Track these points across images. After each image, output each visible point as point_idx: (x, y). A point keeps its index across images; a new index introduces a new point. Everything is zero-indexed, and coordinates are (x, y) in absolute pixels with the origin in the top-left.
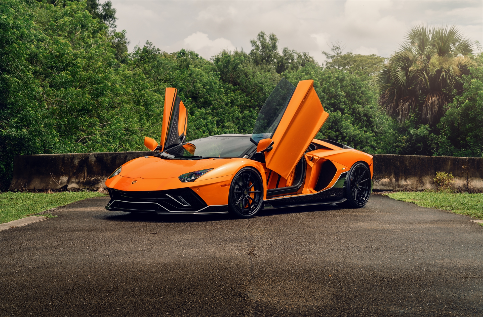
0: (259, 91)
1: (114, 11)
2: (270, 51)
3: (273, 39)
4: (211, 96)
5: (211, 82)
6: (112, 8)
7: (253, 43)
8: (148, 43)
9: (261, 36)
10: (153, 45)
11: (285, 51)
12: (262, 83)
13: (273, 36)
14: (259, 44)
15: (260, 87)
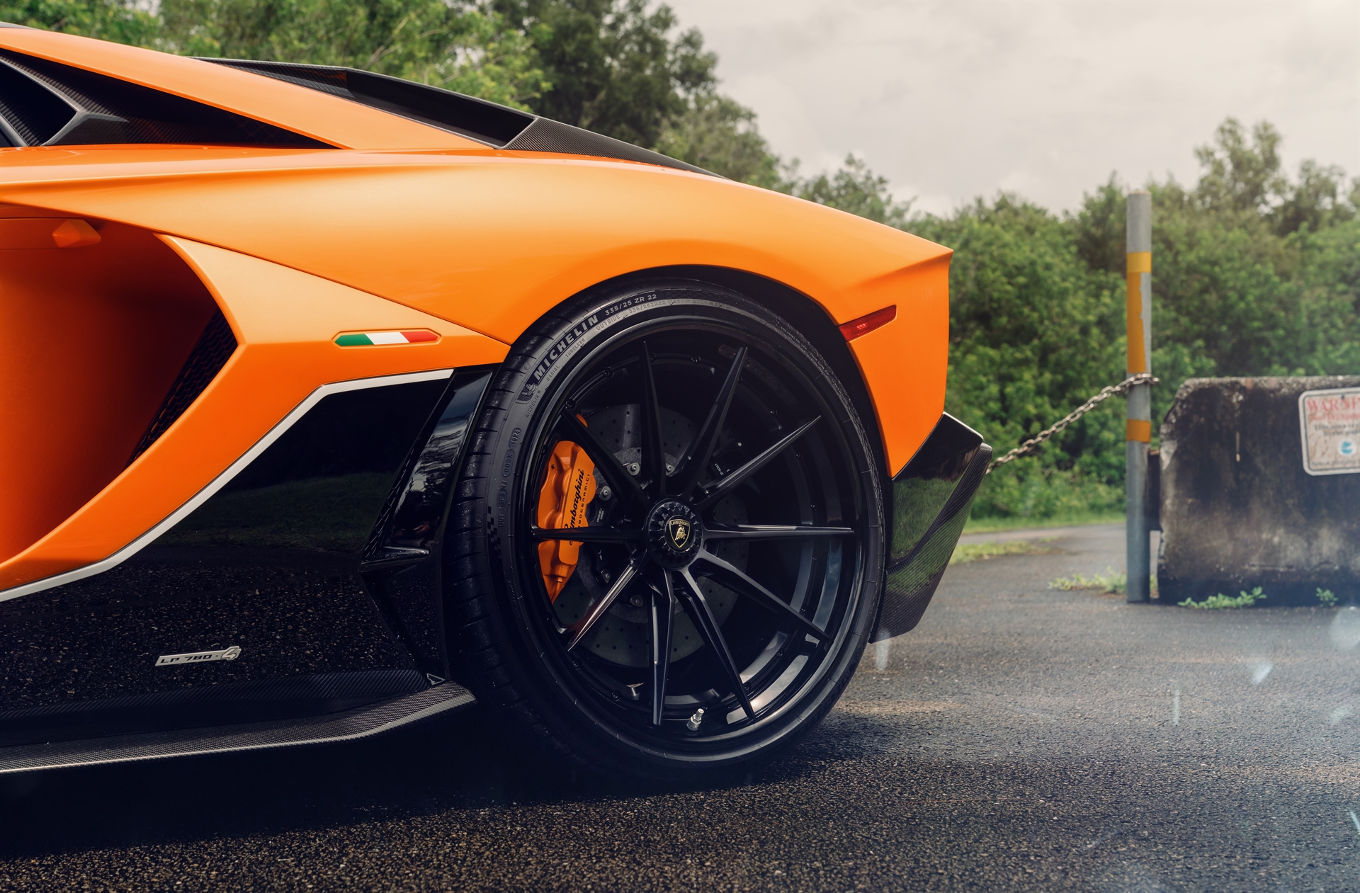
0: (1205, 290)
1: (712, 60)
2: (1257, 173)
3: (1269, 138)
4: (1034, 309)
5: (1033, 263)
6: (705, 49)
7: (1205, 155)
8: (850, 162)
9: (1230, 131)
10: (866, 168)
11: (1306, 168)
12: (1214, 263)
13: (1266, 127)
14: (1221, 155)
15: (1206, 274)
